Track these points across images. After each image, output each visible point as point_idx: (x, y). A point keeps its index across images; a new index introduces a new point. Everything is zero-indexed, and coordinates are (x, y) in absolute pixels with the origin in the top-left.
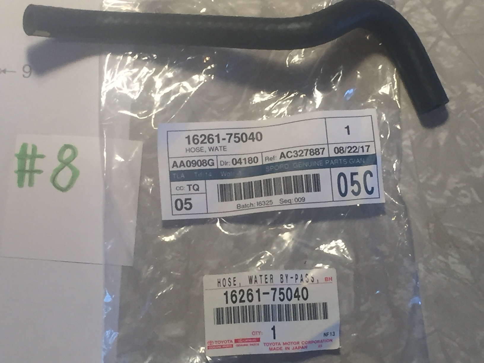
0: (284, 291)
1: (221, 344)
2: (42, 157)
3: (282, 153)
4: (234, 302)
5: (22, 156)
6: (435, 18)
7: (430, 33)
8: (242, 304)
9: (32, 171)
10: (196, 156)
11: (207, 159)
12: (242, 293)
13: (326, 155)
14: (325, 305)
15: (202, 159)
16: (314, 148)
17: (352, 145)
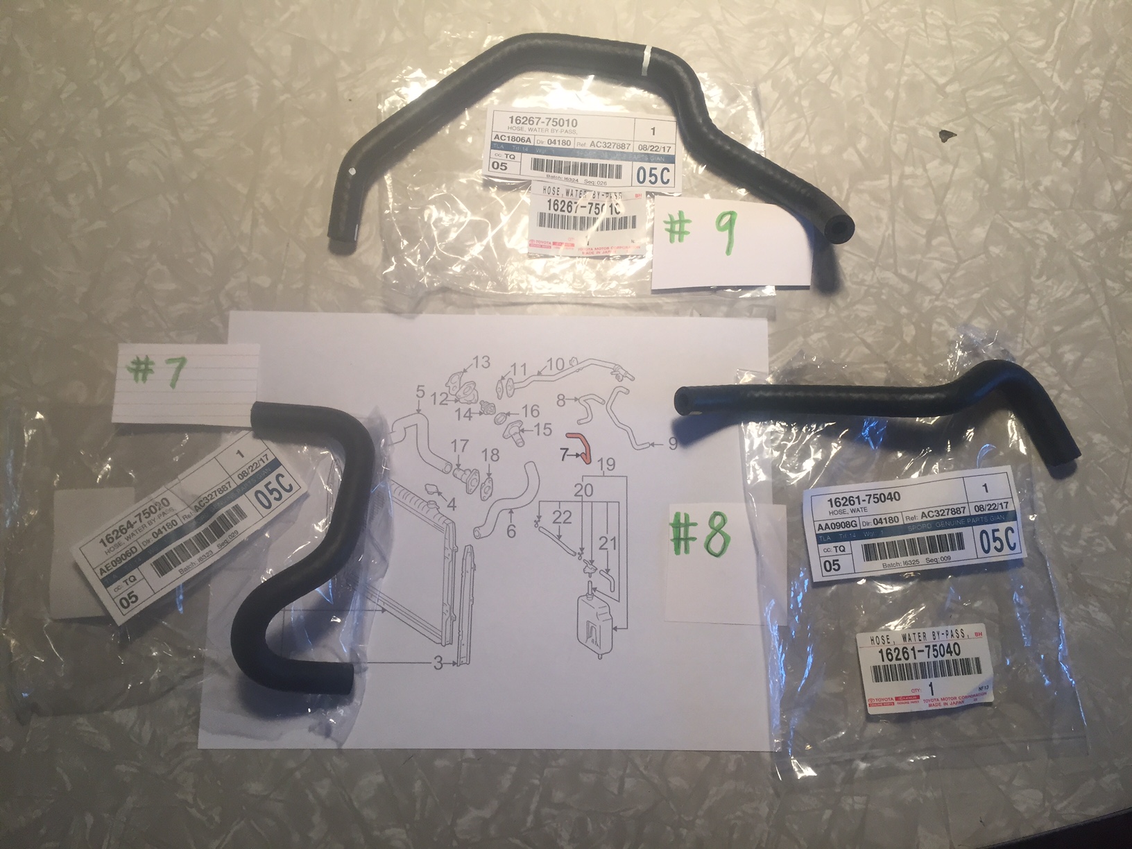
0: (937, 648)
1: (882, 702)
2: (695, 524)
3: (923, 513)
4: (891, 660)
5: (677, 525)
6: (1055, 371)
7: (1052, 387)
8: (899, 662)
9: (687, 539)
10: (839, 518)
11: (850, 520)
12: (897, 651)
13: (967, 514)
14: (977, 660)
15: (845, 521)
16: (955, 507)
17: (991, 503)
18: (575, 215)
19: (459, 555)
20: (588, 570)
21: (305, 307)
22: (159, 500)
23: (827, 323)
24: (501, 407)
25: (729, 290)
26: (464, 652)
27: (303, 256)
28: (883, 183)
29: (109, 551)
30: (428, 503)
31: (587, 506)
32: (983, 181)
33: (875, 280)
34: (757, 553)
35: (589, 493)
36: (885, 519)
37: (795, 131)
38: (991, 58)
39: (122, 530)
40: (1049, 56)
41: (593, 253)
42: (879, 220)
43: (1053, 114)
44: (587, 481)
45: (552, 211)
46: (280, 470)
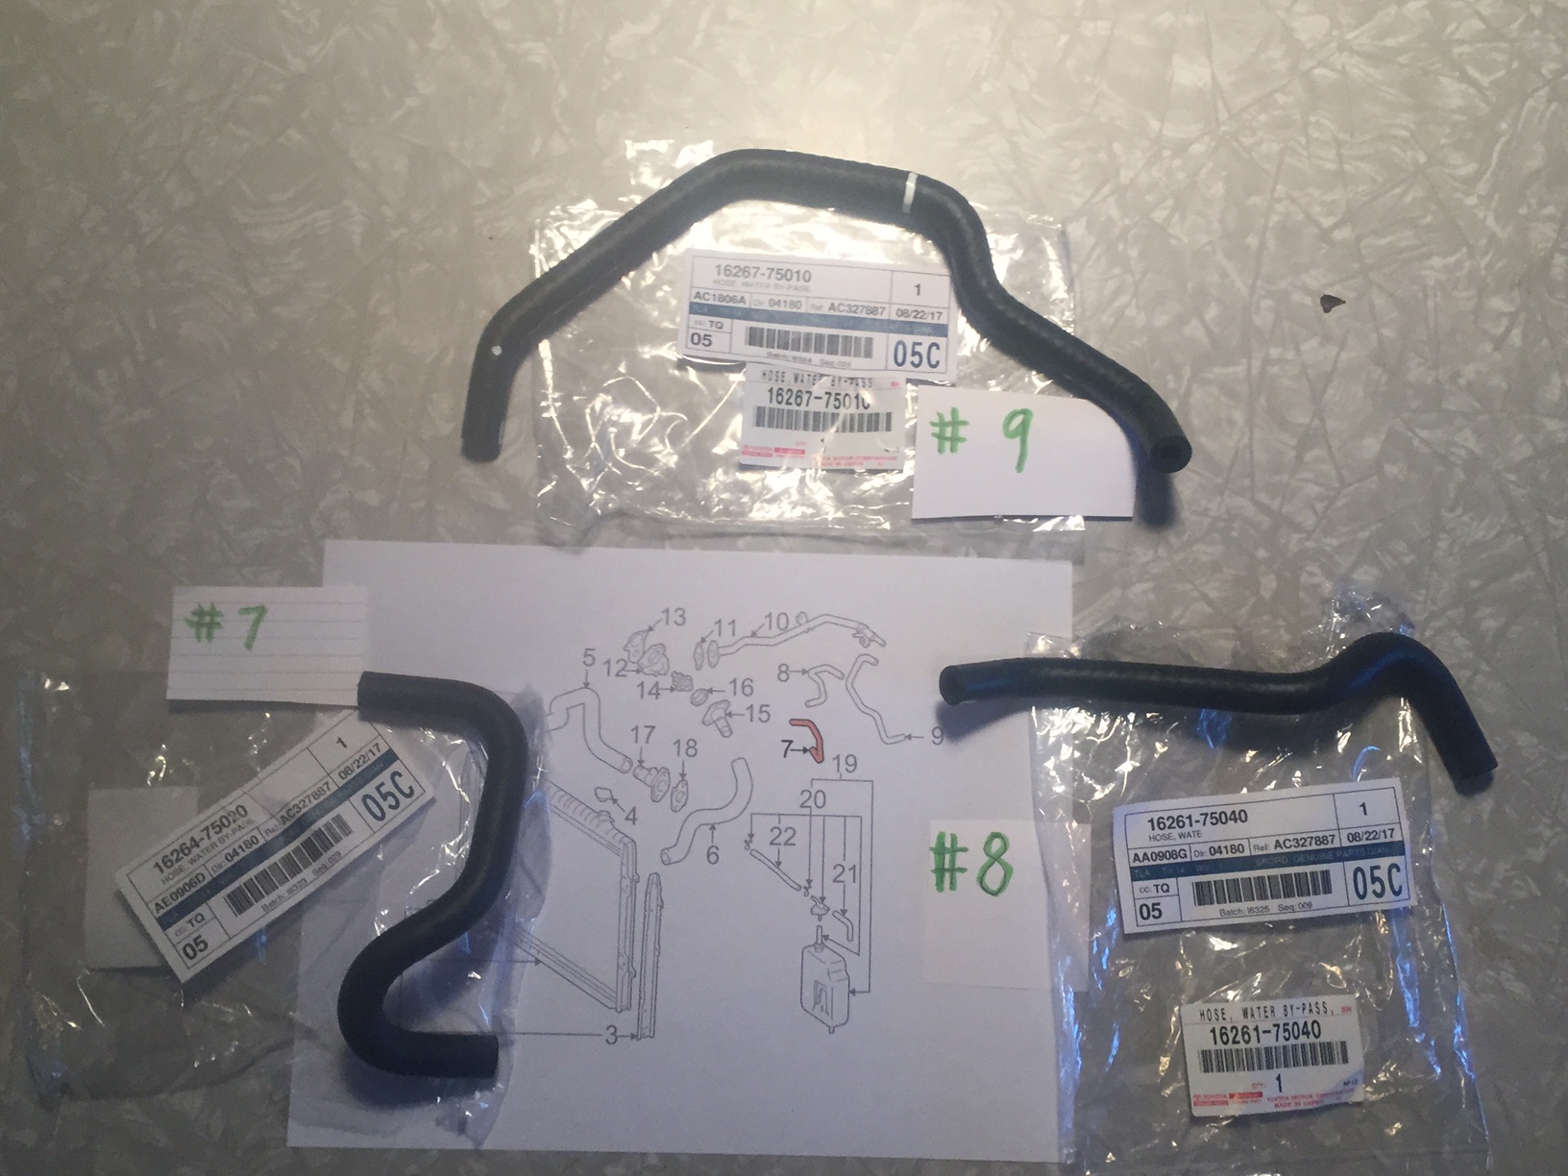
0: (1290, 1027)
1: (1212, 1099)
2: (965, 850)
3: (1277, 841)
4: (1226, 1043)
5: (940, 850)
6: (1467, 642)
8: (1236, 1046)
9: (953, 870)
10: (1163, 846)
11: (1177, 849)
12: (1234, 1030)
13: (1337, 844)
14: (1343, 1044)
15: (1170, 849)
16: (1321, 835)
17: (1371, 829)
18: (807, 409)
19: (641, 887)
20: (816, 910)
21: (430, 536)
22: (233, 808)
23: (1155, 570)
24: (702, 679)
25: (1019, 521)
26: (646, 1022)
27: (425, 463)
28: (1239, 370)
29: (167, 879)
30: (599, 813)
31: (817, 822)
32: (1379, 371)
33: (1223, 510)
34: (1049, 891)
35: (820, 803)
36: (1226, 847)
37: (1116, 294)
38: (1398, 191)
39: (184, 850)
40: (1482, 188)
41: (830, 464)
42: (1231, 422)
43: (1483, 273)
44: (818, 786)
45: (774, 405)
46: (396, 766)
